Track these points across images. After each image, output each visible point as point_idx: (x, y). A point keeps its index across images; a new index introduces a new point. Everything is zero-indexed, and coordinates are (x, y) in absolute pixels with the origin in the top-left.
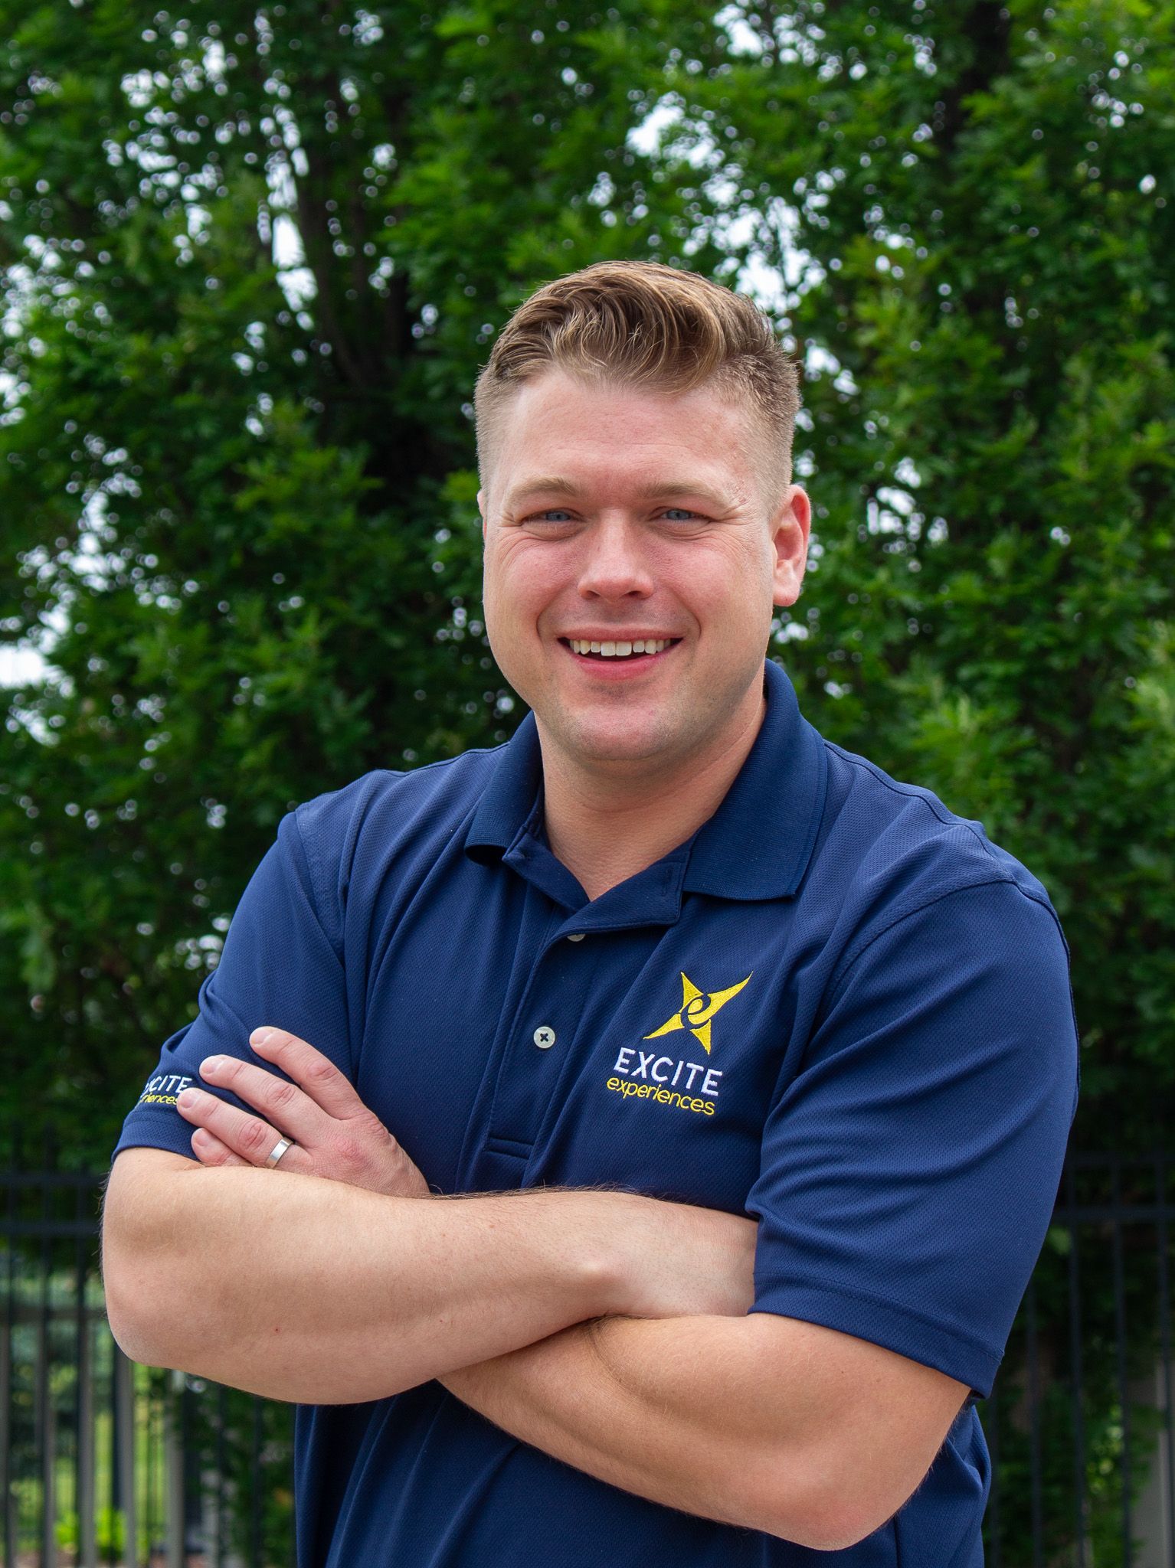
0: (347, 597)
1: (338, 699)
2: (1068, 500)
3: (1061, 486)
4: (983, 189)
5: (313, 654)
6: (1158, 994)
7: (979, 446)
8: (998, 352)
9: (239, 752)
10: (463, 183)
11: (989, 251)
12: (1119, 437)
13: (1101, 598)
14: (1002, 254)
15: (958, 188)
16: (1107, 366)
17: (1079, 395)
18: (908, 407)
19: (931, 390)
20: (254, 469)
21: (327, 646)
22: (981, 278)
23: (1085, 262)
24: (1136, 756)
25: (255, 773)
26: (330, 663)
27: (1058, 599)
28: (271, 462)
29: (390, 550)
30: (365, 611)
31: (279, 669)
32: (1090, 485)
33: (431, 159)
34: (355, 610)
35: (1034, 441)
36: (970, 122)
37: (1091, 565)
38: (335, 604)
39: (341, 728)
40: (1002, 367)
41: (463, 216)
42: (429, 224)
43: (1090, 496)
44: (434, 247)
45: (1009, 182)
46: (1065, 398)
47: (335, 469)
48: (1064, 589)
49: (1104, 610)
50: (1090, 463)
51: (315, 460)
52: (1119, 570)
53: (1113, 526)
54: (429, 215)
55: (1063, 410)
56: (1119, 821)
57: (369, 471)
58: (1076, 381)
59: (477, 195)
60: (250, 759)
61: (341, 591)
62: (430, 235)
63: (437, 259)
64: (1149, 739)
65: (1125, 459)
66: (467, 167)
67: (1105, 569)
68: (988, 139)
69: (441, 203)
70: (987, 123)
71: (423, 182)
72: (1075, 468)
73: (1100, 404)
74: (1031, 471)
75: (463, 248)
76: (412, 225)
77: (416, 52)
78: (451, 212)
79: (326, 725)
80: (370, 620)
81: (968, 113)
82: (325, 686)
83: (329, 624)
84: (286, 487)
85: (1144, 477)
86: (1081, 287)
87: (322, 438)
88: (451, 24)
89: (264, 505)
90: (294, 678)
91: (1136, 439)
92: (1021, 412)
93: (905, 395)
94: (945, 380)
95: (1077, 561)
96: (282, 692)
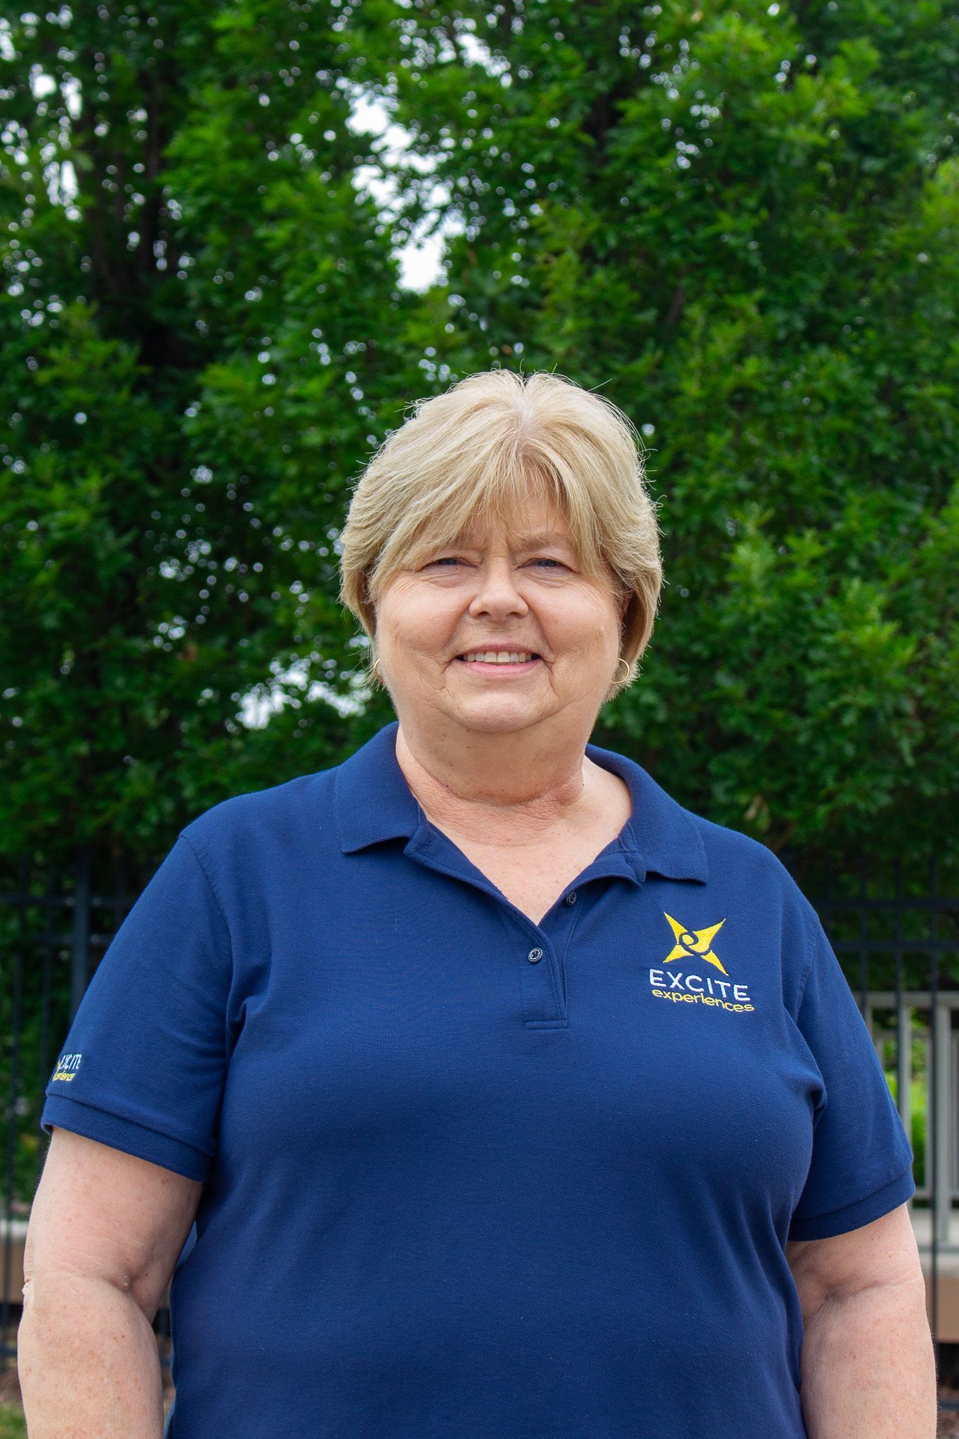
0: (118, 456)
1: (110, 536)
2: (683, 412)
3: (679, 400)
4: (628, 173)
5: (94, 498)
6: (730, 783)
7: (617, 366)
8: (635, 296)
9: (33, 572)
10: (226, 143)
11: (631, 219)
12: (724, 368)
13: (704, 486)
14: (640, 223)
15: (608, 171)
16: (718, 311)
17: (696, 334)
18: (569, 335)
19: (587, 322)
20: (54, 353)
21: (105, 493)
22: (623, 240)
23: (703, 233)
24: (725, 602)
25: (43, 589)
26: (106, 506)
27: (672, 485)
28: (66, 349)
29: (152, 421)
30: (133, 467)
31: (66, 508)
32: (699, 401)
33: (202, 123)
34: (123, 465)
35: (659, 366)
36: (622, 121)
37: (698, 461)
38: (111, 461)
39: (111, 557)
40: (639, 307)
41: (226, 168)
42: (197, 174)
43: (700, 409)
44: (200, 192)
45: (650, 169)
46: (686, 335)
47: (115, 357)
48: (676, 477)
49: (707, 496)
50: (702, 385)
51: (101, 349)
52: (719, 465)
53: (720, 433)
54: (198, 167)
55: (682, 343)
56: (706, 654)
57: (141, 360)
58: (694, 322)
59: (236, 153)
60: (42, 578)
61: (113, 450)
62: (199, 181)
63: (205, 200)
64: (737, 590)
65: (728, 383)
66: (230, 131)
67: (708, 465)
68: (637, 136)
69: (208, 157)
70: (637, 123)
71: (194, 140)
72: (692, 388)
73: (711, 340)
74: (657, 388)
75: (223, 193)
76: (184, 172)
77: (191, 40)
78: (215, 165)
79: (101, 554)
80: (136, 475)
81: (621, 114)
82: (101, 524)
83: (109, 477)
84: (77, 369)
85: (739, 397)
86: (699, 252)
87: (107, 334)
88: (224, 20)
89: (58, 383)
90: (81, 517)
91: (737, 368)
92: (651, 343)
93: (569, 324)
94: (594, 315)
95: (687, 456)
96: (68, 527)
